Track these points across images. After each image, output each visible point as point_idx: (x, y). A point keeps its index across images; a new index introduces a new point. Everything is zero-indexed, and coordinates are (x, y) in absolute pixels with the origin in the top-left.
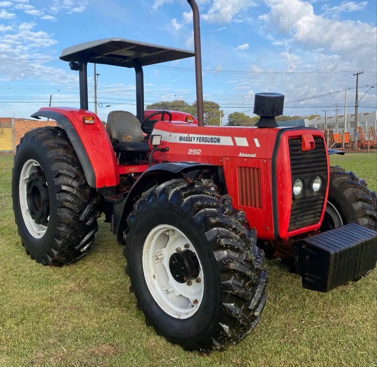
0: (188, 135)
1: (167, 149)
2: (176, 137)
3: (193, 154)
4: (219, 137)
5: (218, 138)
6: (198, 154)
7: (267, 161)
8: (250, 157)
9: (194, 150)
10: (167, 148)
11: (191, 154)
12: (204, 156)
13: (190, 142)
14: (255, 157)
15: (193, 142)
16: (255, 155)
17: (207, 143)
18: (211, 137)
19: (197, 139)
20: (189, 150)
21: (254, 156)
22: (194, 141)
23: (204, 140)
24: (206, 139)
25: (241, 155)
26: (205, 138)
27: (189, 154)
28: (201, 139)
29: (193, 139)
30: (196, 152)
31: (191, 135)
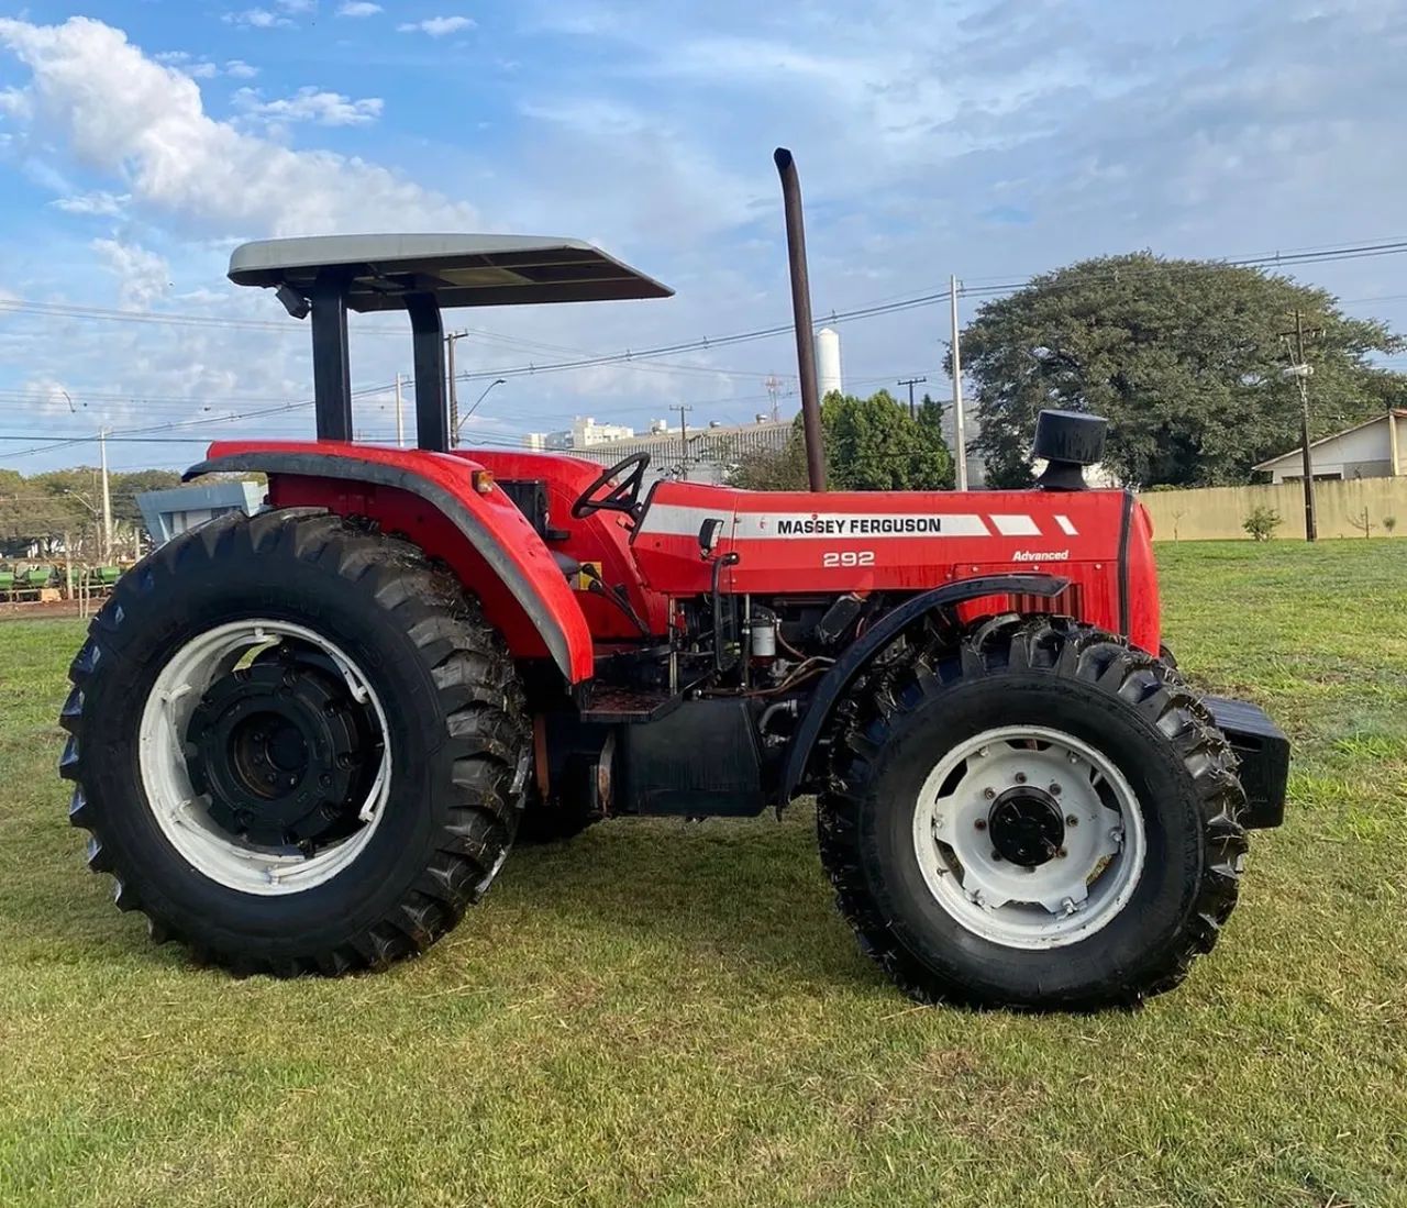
0: (815, 517)
1: (734, 557)
2: (762, 523)
3: (844, 564)
4: (935, 517)
5: (932, 521)
6: (861, 563)
7: (1103, 566)
8: (1051, 559)
9: (844, 555)
10: (735, 554)
11: (837, 565)
12: (886, 568)
13: (825, 535)
14: (1065, 558)
15: (836, 534)
16: (1066, 553)
17: (893, 534)
18: (905, 517)
19: (852, 526)
20: (826, 556)
21: (1063, 556)
22: (840, 531)
23: (875, 525)
24: (887, 524)
25: (1018, 556)
26: (881, 521)
27: (826, 564)
28: (869, 524)
29: (835, 525)
30: (854, 559)
31: (823, 517)
